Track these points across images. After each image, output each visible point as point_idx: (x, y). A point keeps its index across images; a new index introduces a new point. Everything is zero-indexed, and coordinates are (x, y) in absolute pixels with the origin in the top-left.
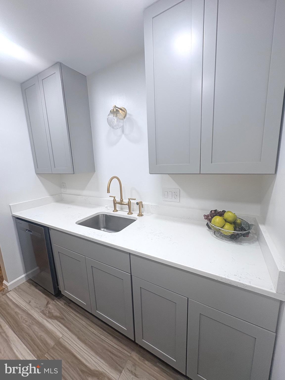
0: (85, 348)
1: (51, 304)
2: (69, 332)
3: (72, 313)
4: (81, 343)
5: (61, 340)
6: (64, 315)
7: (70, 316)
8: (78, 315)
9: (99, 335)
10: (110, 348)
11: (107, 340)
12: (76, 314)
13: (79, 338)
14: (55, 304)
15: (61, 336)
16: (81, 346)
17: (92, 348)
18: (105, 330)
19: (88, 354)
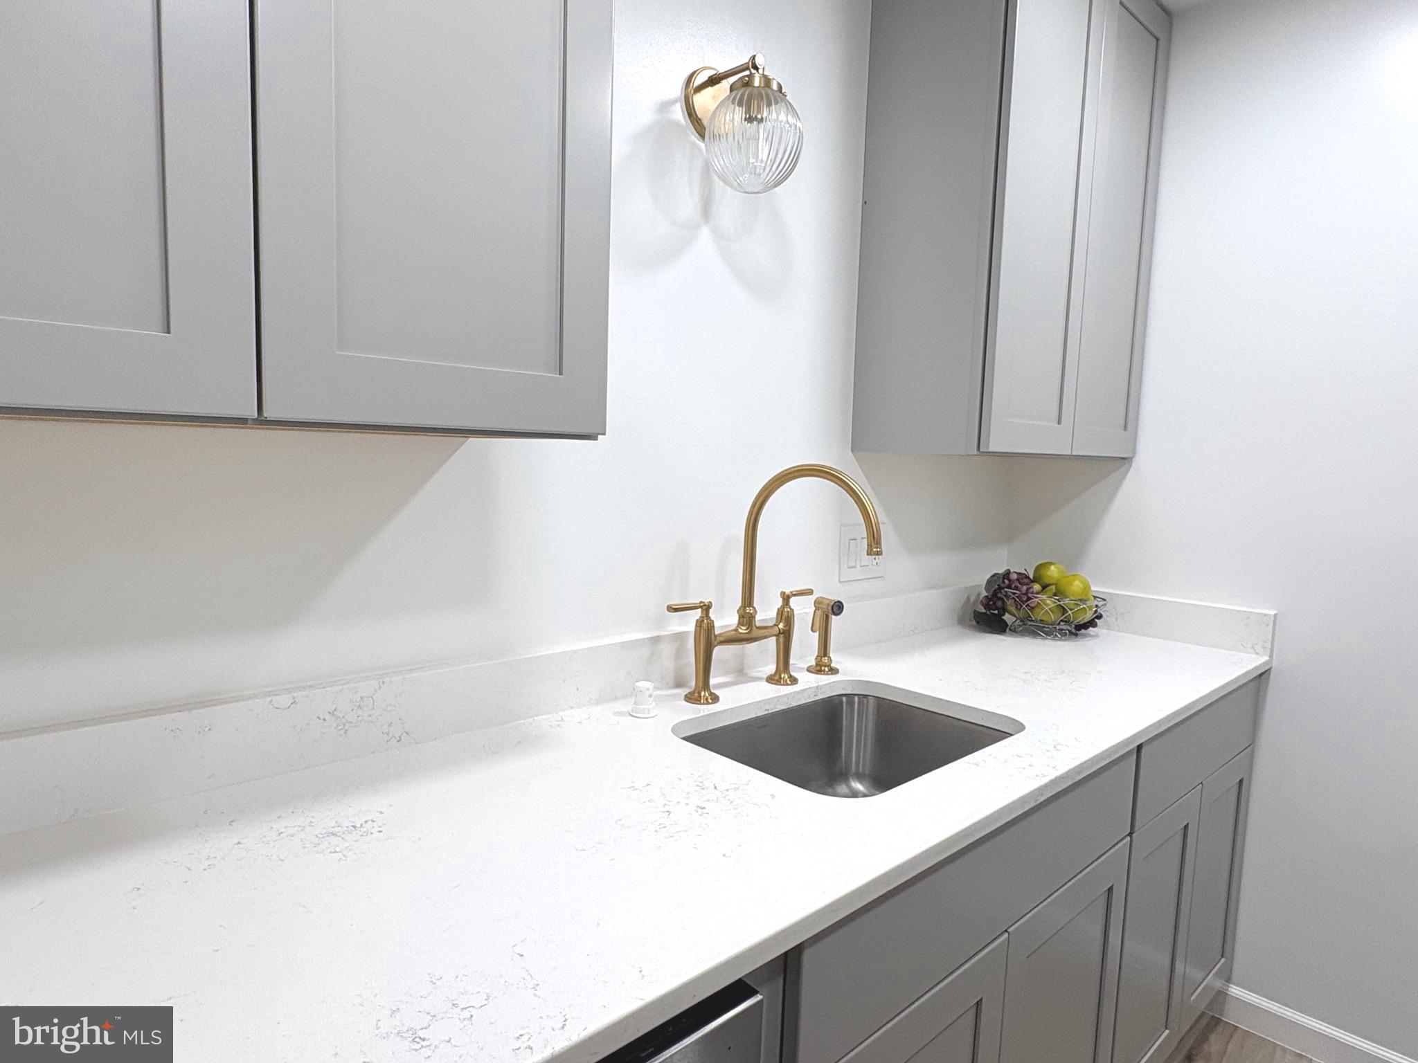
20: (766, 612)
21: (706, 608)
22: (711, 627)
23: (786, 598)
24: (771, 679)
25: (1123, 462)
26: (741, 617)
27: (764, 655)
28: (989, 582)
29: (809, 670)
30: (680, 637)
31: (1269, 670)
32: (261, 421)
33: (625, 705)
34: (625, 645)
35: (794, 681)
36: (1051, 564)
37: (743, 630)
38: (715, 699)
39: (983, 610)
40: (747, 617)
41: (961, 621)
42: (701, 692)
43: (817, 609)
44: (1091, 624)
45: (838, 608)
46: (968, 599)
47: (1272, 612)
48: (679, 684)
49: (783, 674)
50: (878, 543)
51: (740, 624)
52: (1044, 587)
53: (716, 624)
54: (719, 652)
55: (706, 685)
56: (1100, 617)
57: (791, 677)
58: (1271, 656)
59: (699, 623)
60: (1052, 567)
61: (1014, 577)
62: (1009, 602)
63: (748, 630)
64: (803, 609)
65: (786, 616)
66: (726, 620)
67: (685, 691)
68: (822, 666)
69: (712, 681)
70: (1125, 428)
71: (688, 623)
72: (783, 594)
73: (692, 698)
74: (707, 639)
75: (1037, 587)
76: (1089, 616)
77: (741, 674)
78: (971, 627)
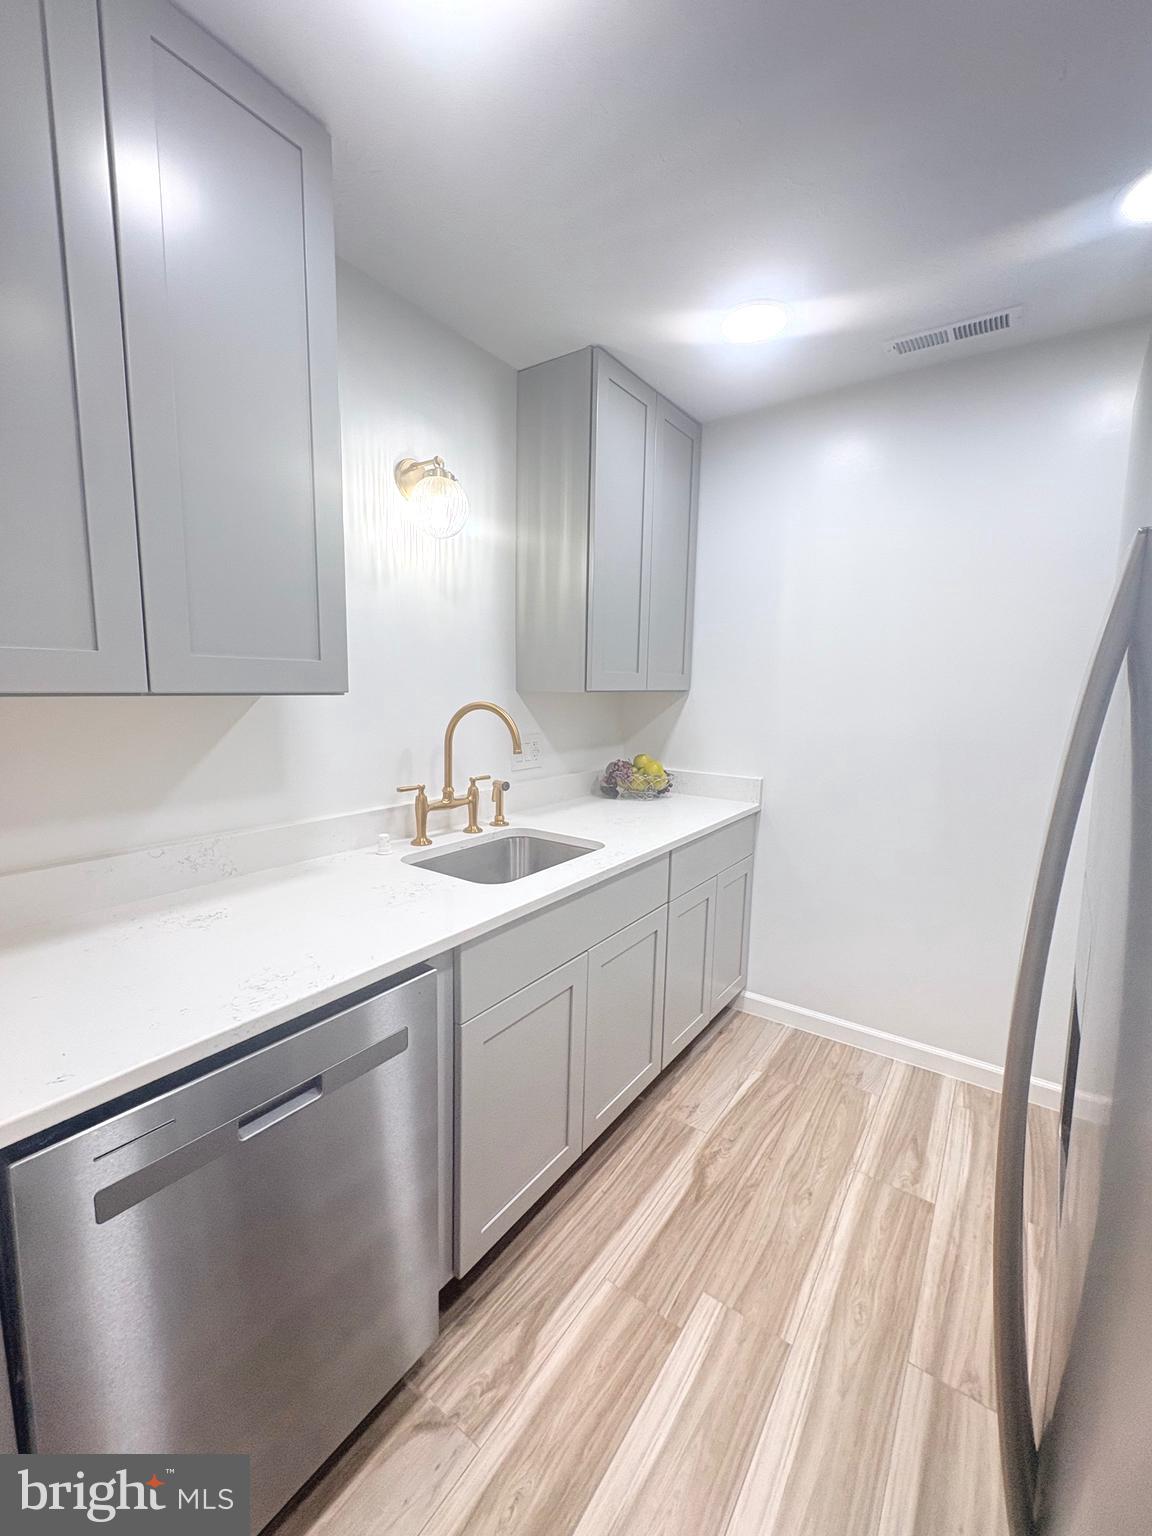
0: (647, 1205)
1: (438, 1405)
2: (599, 1260)
3: (519, 1275)
4: (633, 1217)
5: (619, 1283)
6: (524, 1307)
7: (533, 1279)
8: (534, 1252)
9: (613, 1177)
10: (649, 1150)
11: (629, 1157)
12: (530, 1257)
13: (619, 1226)
14: (445, 1382)
15: (607, 1287)
16: (642, 1215)
17: (646, 1188)
18: (601, 1166)
19: (659, 1195)
20: (460, 791)
21: (422, 789)
22: (425, 799)
23: (473, 782)
24: (466, 831)
25: (684, 692)
26: (445, 794)
27: (461, 815)
28: (608, 768)
29: (491, 824)
30: (408, 807)
31: (759, 812)
32: (150, 694)
33: (375, 849)
34: (372, 814)
35: (480, 830)
36: (642, 755)
37: (446, 802)
38: (430, 842)
39: (605, 785)
40: (448, 795)
41: (593, 793)
42: (421, 838)
43: (494, 787)
44: (666, 790)
45: (506, 786)
46: (597, 779)
47: (760, 778)
48: (408, 836)
49: (473, 826)
50: (520, 748)
51: (444, 797)
52: (639, 769)
53: (428, 800)
54: (430, 815)
55: (423, 834)
56: (671, 786)
57: (478, 828)
58: (760, 803)
59: (418, 799)
60: (644, 757)
61: (621, 764)
62: (618, 779)
63: (449, 802)
64: (485, 789)
65: (473, 793)
66: (434, 796)
67: (412, 839)
68: (499, 821)
69: (428, 834)
70: (683, 673)
71: (410, 799)
72: (471, 779)
73: (415, 843)
74: (423, 808)
75: (635, 769)
76: (663, 786)
77: (448, 828)
78: (599, 796)
